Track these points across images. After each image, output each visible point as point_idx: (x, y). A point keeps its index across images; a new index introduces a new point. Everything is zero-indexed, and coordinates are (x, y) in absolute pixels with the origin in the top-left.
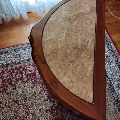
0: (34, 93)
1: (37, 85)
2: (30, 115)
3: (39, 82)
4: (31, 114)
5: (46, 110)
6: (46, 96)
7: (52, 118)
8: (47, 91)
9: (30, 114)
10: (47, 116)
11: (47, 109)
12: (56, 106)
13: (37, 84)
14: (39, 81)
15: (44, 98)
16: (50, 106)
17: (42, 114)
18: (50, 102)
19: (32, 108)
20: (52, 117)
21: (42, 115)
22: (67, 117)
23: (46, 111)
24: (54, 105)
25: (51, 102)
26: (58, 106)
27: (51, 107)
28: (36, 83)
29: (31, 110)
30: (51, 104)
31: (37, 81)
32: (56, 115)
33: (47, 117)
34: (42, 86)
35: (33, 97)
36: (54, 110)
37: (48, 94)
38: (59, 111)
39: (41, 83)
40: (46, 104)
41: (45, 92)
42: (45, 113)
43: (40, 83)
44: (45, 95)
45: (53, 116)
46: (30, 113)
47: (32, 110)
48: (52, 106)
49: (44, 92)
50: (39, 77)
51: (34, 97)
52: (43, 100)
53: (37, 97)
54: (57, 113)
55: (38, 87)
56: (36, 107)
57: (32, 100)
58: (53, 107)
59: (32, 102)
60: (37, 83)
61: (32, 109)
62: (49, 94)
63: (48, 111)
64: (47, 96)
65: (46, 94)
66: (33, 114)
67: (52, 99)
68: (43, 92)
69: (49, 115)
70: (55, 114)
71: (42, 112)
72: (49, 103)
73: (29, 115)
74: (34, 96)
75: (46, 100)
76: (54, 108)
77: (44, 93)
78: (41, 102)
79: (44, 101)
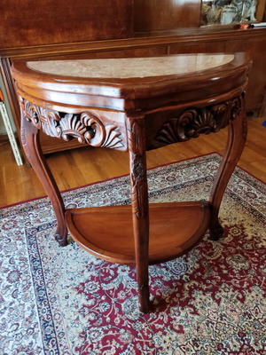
0: (188, 349)
1: (161, 348)
2: (249, 343)
3: (150, 344)
4: (244, 341)
5: (216, 304)
6: (183, 313)
7: (226, 287)
8: (168, 312)
9: (246, 342)
10: (227, 298)
11: (211, 301)
12: (197, 284)
13: (158, 349)
14: (145, 346)
15: (190, 315)
16: (204, 297)
17: (229, 312)
18: (194, 299)
19: (230, 343)
20: (223, 286)
21: (232, 311)
22: (208, 258)
23: (218, 302)
24: (196, 287)
25: (193, 296)
26: (195, 280)
27: (204, 294)
28: (153, 353)
29: (235, 346)
30: (198, 295)
31: (146, 352)
32: (215, 279)
33: (229, 296)
34: (160, 329)
35: (199, 348)
36: (208, 285)
37: (175, 309)
38: (206, 276)
39: (150, 336)
40: (202, 307)
41: (172, 317)
42: (222, 304)
43: (151, 339)
44: (181, 315)
45: (220, 284)
46: (244, 344)
47: (234, 340)
48: (201, 292)
49: (175, 319)
50: (131, 349)
51: (198, 346)
52: (196, 317)
53: (194, 337)
54: (211, 278)
55: (165, 342)
56: (221, 332)
57: (209, 351)
58: (201, 289)
59: (213, 350)
60: (152, 350)
61: (232, 342)
62: (174, 304)
63: (216, 297)
64: (183, 309)
65: (177, 314)
66: (242, 335)
67: (186, 295)
68: (174, 322)
69: (224, 293)
70: (214, 282)
71: (224, 312)
72: (198, 300)
73: (248, 345)
74: (196, 348)
75: (192, 310)
76: (205, 287)
77: (178, 320)
78: (204, 322)
79: (198, 315)
